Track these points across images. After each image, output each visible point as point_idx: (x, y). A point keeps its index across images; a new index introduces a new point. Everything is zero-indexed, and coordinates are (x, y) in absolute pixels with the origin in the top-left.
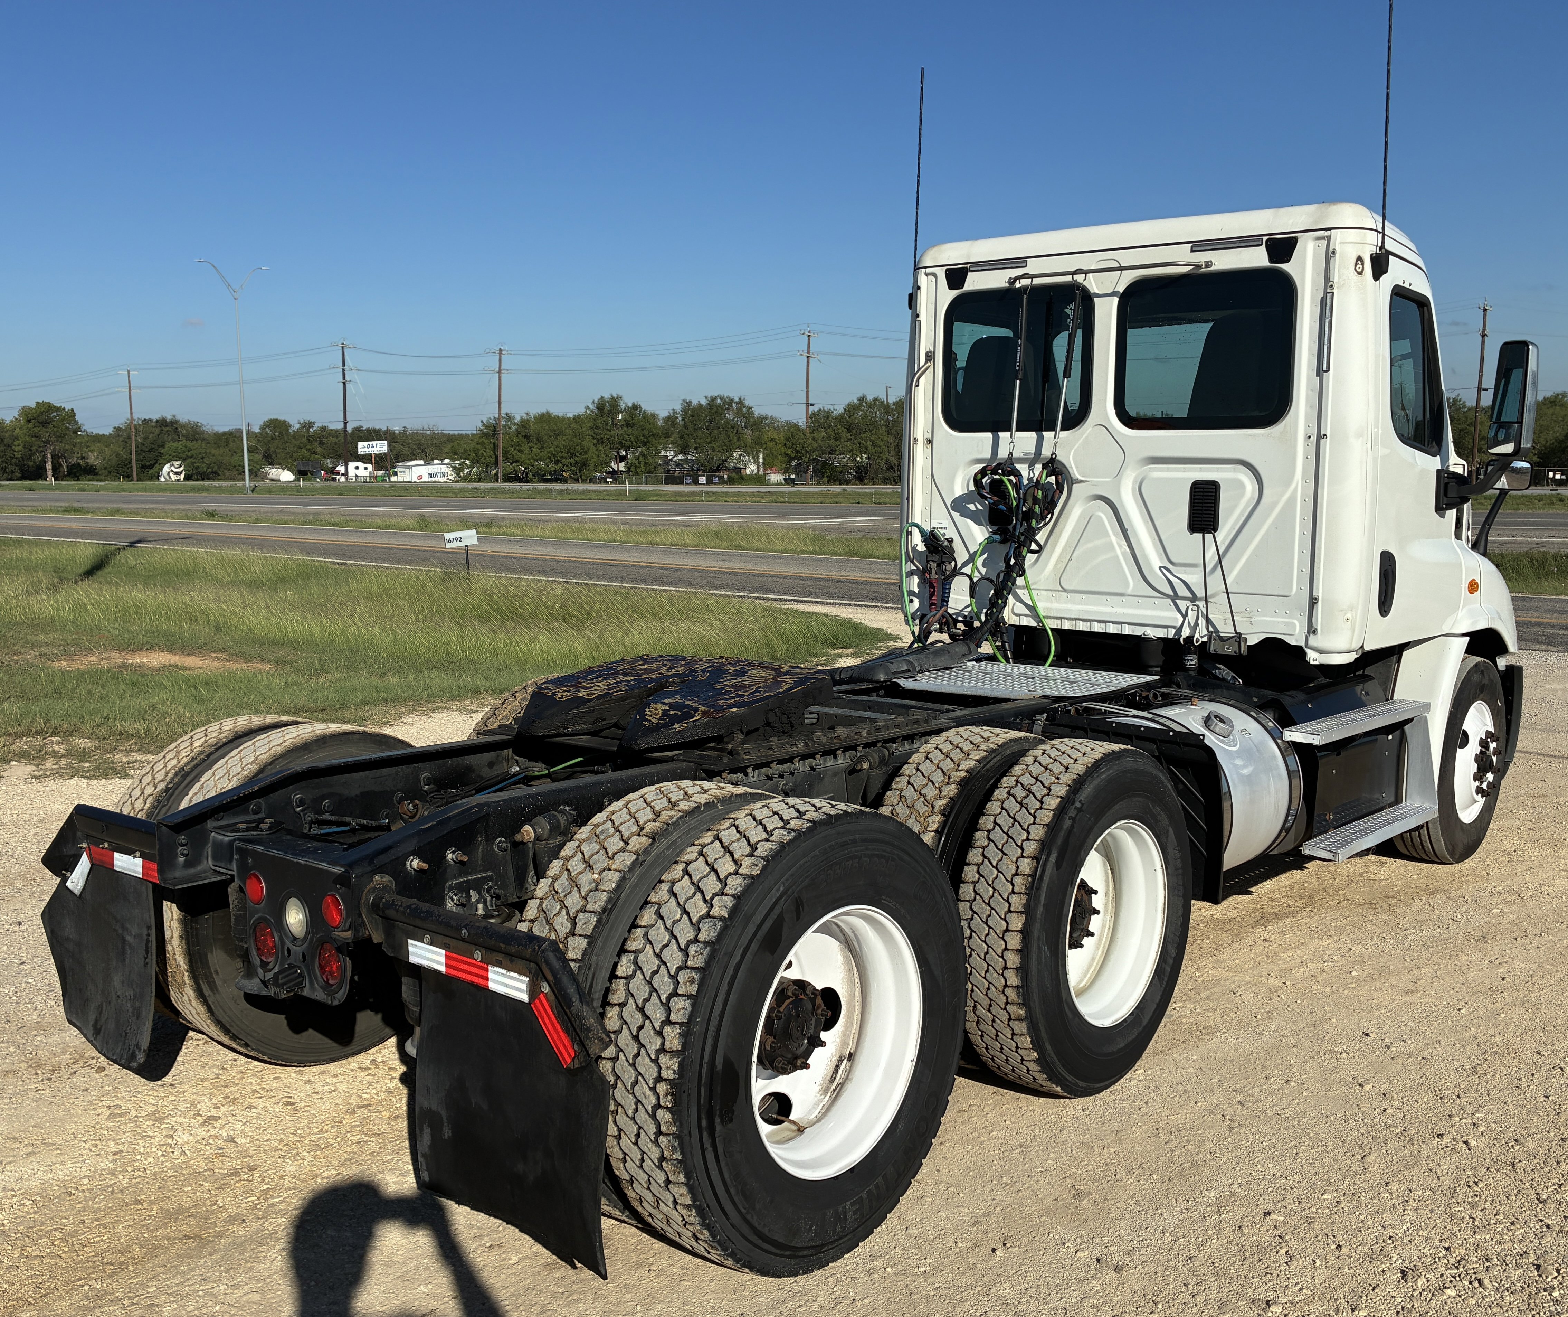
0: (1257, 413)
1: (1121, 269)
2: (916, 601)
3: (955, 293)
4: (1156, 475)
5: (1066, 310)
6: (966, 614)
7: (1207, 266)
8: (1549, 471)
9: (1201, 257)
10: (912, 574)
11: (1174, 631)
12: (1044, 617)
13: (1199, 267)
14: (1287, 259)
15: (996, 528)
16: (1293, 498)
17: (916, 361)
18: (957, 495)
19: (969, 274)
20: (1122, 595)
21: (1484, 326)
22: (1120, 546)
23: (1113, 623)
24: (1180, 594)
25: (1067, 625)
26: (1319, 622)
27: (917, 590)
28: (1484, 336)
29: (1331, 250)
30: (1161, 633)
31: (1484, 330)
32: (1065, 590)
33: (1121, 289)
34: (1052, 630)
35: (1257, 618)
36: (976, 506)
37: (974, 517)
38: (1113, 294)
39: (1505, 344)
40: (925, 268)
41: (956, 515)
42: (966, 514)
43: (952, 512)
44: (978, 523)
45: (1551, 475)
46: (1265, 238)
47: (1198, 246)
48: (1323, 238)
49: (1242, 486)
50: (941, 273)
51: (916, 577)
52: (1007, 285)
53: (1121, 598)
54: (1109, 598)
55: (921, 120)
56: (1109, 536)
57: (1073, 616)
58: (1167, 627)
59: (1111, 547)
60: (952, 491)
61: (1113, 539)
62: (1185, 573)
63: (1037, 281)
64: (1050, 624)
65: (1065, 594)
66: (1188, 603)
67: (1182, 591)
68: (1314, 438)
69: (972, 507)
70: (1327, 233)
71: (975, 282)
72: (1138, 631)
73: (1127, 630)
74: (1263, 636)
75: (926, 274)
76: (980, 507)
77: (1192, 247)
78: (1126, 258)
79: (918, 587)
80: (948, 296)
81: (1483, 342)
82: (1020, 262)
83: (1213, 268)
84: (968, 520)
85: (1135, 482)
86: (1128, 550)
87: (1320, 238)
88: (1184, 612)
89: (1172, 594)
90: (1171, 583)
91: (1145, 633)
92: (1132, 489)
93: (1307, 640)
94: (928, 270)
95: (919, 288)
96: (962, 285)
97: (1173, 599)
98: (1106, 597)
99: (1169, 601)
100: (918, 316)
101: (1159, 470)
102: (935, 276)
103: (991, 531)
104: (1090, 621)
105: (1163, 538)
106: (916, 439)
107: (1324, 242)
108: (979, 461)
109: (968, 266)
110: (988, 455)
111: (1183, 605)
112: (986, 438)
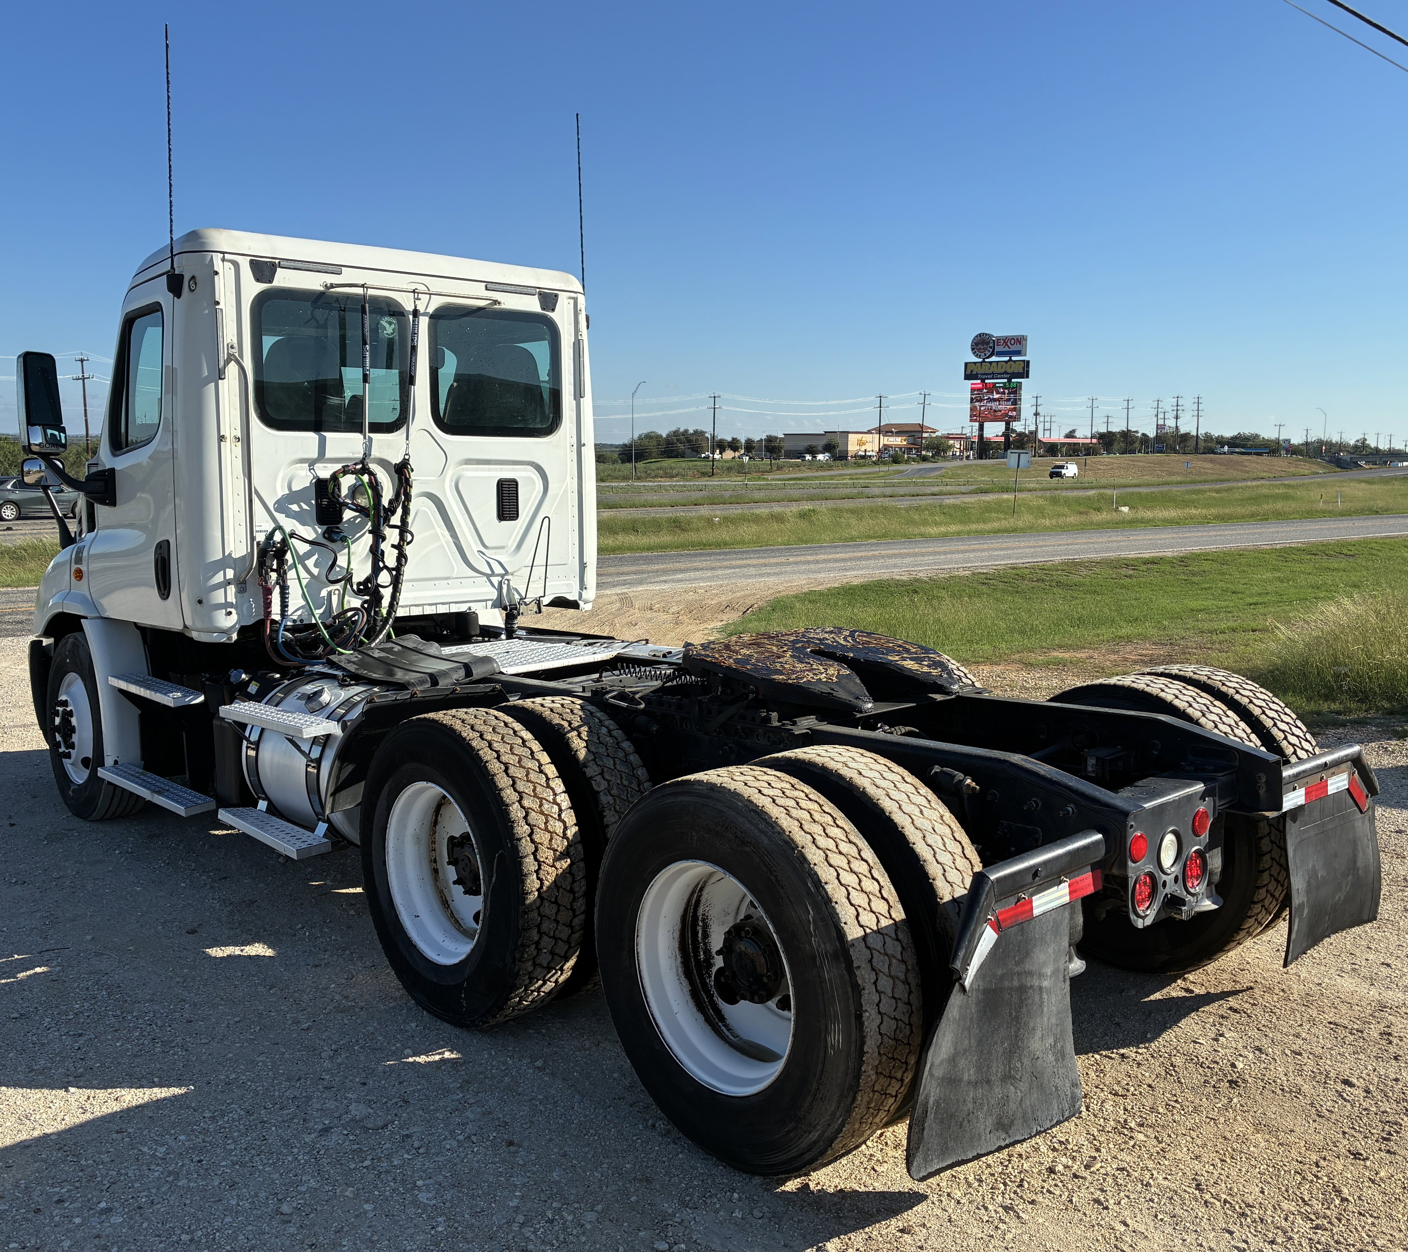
1: (431, 293)
2: (234, 612)
3: (263, 286)
4: (468, 474)
5: (382, 322)
6: (295, 618)
7: (498, 303)
9: (495, 296)
10: (229, 583)
11: (491, 603)
13: (495, 303)
14: (553, 310)
15: (325, 527)
16: (566, 491)
17: (221, 352)
18: (279, 496)
19: (278, 269)
20: (448, 578)
22: (444, 536)
24: (496, 572)
26: (586, 580)
27: (234, 601)
29: (579, 308)
32: (412, 579)
33: (432, 310)
35: (548, 584)
36: (300, 507)
37: (299, 516)
38: (424, 314)
40: (223, 253)
41: (279, 516)
42: (289, 514)
43: (275, 514)
44: (304, 522)
46: (538, 290)
47: (490, 286)
49: (533, 482)
50: (245, 264)
51: (233, 586)
52: (322, 289)
53: (447, 581)
54: (436, 582)
56: (435, 529)
57: (407, 604)
58: (486, 600)
59: (437, 537)
60: (274, 491)
61: (438, 530)
62: (495, 554)
65: (411, 582)
66: (500, 578)
67: (498, 570)
68: (576, 446)
69: (295, 507)
71: (284, 279)
72: (464, 608)
73: (455, 609)
74: (552, 597)
75: (224, 260)
76: (305, 507)
77: (486, 286)
78: (435, 285)
79: (236, 597)
80: (252, 288)
82: (336, 269)
83: (503, 306)
84: (293, 520)
85: (453, 481)
86: (450, 539)
87: (570, 298)
88: (496, 585)
89: (490, 572)
90: (488, 563)
91: (470, 608)
92: (451, 486)
93: (580, 595)
94: (227, 256)
95: (217, 273)
96: (271, 282)
97: (488, 576)
98: (433, 582)
99: (485, 578)
100: (218, 303)
101: (470, 470)
102: (236, 265)
103: (320, 531)
104: (423, 605)
105: (478, 526)
106: (223, 437)
107: (572, 302)
108: (302, 461)
109: (277, 261)
110: (315, 455)
111: (495, 580)
112: (311, 437)
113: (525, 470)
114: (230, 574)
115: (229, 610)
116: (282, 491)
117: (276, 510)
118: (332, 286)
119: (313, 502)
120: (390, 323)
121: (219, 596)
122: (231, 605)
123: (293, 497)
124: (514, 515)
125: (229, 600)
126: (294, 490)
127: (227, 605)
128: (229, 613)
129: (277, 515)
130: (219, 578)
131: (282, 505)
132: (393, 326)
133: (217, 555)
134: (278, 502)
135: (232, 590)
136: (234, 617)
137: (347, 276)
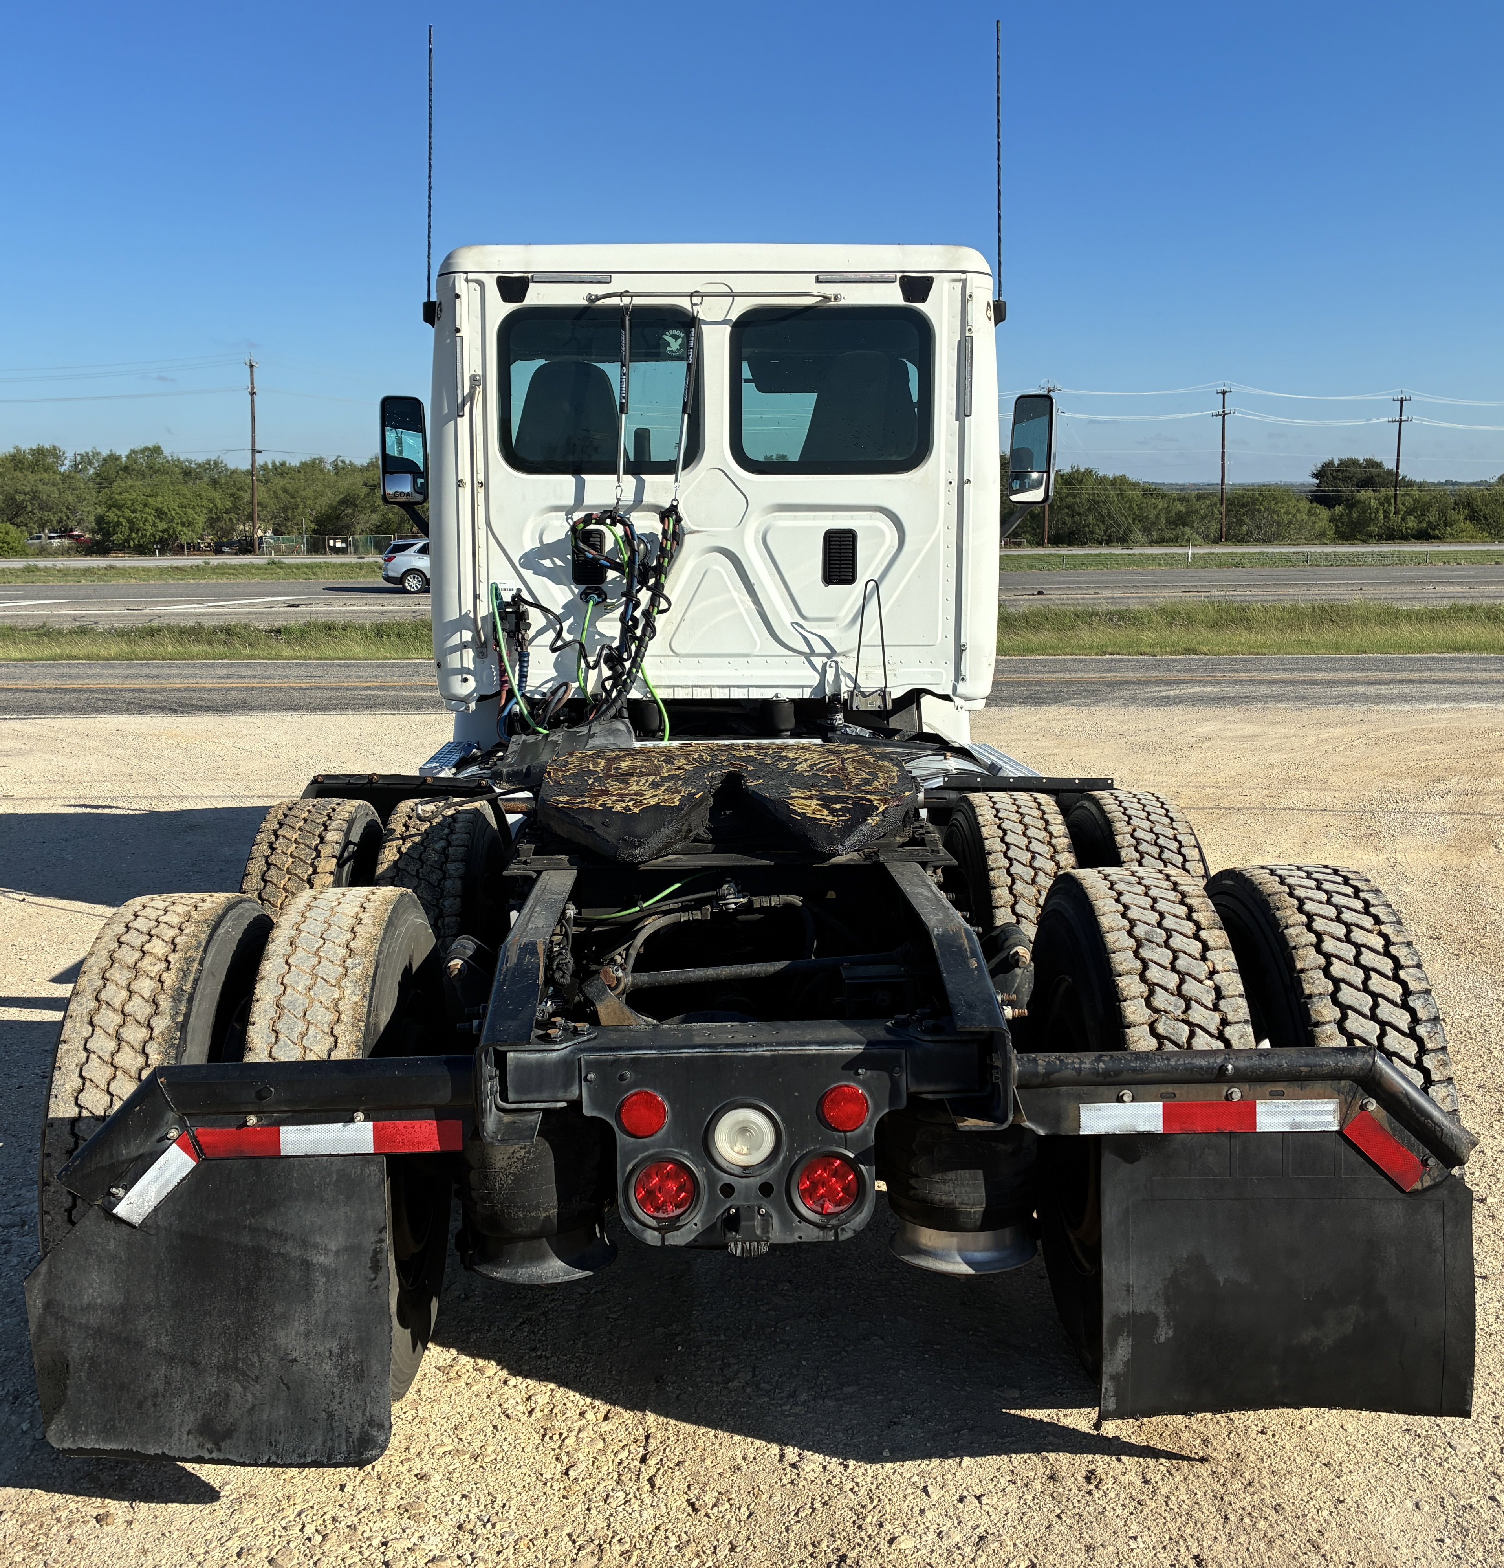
0: (894, 458)
1: (733, 295)
2: (471, 679)
3: (512, 307)
4: (781, 523)
5: (665, 337)
6: (545, 691)
7: (836, 299)
8: (330, 539)
9: (829, 290)
10: (465, 647)
11: (810, 690)
12: (657, 687)
13: (829, 299)
14: (923, 299)
15: (584, 587)
16: (935, 546)
17: (459, 385)
18: (527, 549)
19: (531, 285)
20: (747, 655)
21: (252, 383)
22: (743, 602)
23: (739, 687)
25: (681, 694)
26: (965, 669)
27: (472, 667)
28: (253, 394)
29: (968, 293)
30: (796, 694)
31: (253, 388)
32: (677, 655)
33: (734, 317)
34: (665, 701)
35: (901, 670)
36: (553, 562)
37: (553, 575)
38: (724, 322)
39: (1022, 397)
40: (466, 273)
41: (527, 574)
42: (539, 571)
43: (522, 570)
44: (558, 582)
45: (331, 543)
46: (899, 275)
47: (822, 277)
48: (960, 280)
49: (882, 534)
50: (491, 283)
51: (470, 650)
52: (585, 302)
53: (747, 659)
54: (731, 660)
55: (430, 89)
56: (730, 591)
57: (690, 684)
58: (802, 687)
59: (732, 603)
60: (521, 543)
61: (735, 594)
62: (819, 627)
63: (637, 301)
64: (661, 694)
65: (677, 659)
66: (825, 660)
67: (820, 647)
68: (955, 484)
69: (547, 563)
70: (963, 276)
71: (537, 296)
72: (768, 694)
73: (755, 694)
74: (908, 688)
75: (467, 281)
76: (559, 563)
77: (817, 278)
78: (739, 284)
79: (474, 662)
80: (500, 309)
81: (253, 401)
82: (604, 277)
83: (842, 302)
84: (545, 579)
85: (757, 532)
86: (753, 606)
87: (955, 281)
88: (820, 669)
89: (808, 651)
90: (806, 639)
91: (776, 696)
92: (756, 539)
93: (955, 689)
94: (470, 276)
95: (458, 296)
96: (521, 298)
97: (807, 656)
98: (728, 659)
99: (803, 658)
100: (458, 330)
101: (784, 518)
102: (481, 284)
103: (576, 591)
104: (710, 687)
105: (794, 591)
106: (461, 481)
107: (960, 285)
108: (557, 509)
109: (530, 275)
110: (571, 501)
111: (818, 662)
112: (568, 481)
113: (871, 518)
114: (467, 636)
115: (465, 676)
116: (530, 544)
117: (522, 565)
118: (598, 298)
119: (569, 557)
120: (676, 338)
121: (454, 661)
122: (468, 671)
123: (546, 550)
124: (848, 577)
125: (465, 665)
126: (545, 542)
127: (463, 670)
128: (465, 680)
129: (523, 571)
130: (455, 640)
131: (531, 560)
132: (680, 341)
133: (453, 614)
134: (525, 556)
135: (469, 654)
136: (472, 683)
137: (618, 284)
